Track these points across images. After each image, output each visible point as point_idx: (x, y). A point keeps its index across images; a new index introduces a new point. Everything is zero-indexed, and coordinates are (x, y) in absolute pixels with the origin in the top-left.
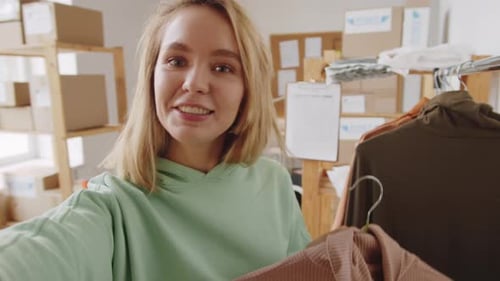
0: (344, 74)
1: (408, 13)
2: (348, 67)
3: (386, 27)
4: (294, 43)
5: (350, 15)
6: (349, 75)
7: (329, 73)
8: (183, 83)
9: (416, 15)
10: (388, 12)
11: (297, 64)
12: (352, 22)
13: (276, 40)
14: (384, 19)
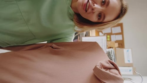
0: (110, 55)
1: (131, 68)
2: (112, 56)
3: (126, 62)
4: (120, 31)
5: (130, 50)
6: (110, 56)
7: (110, 50)
8: (96, 4)
9: (130, 71)
10: (131, 62)
11: (113, 32)
12: (128, 51)
13: (121, 25)
14: (129, 61)
